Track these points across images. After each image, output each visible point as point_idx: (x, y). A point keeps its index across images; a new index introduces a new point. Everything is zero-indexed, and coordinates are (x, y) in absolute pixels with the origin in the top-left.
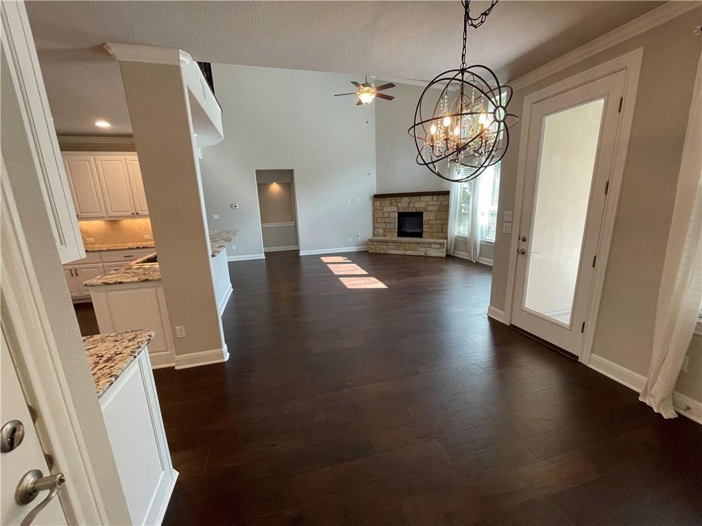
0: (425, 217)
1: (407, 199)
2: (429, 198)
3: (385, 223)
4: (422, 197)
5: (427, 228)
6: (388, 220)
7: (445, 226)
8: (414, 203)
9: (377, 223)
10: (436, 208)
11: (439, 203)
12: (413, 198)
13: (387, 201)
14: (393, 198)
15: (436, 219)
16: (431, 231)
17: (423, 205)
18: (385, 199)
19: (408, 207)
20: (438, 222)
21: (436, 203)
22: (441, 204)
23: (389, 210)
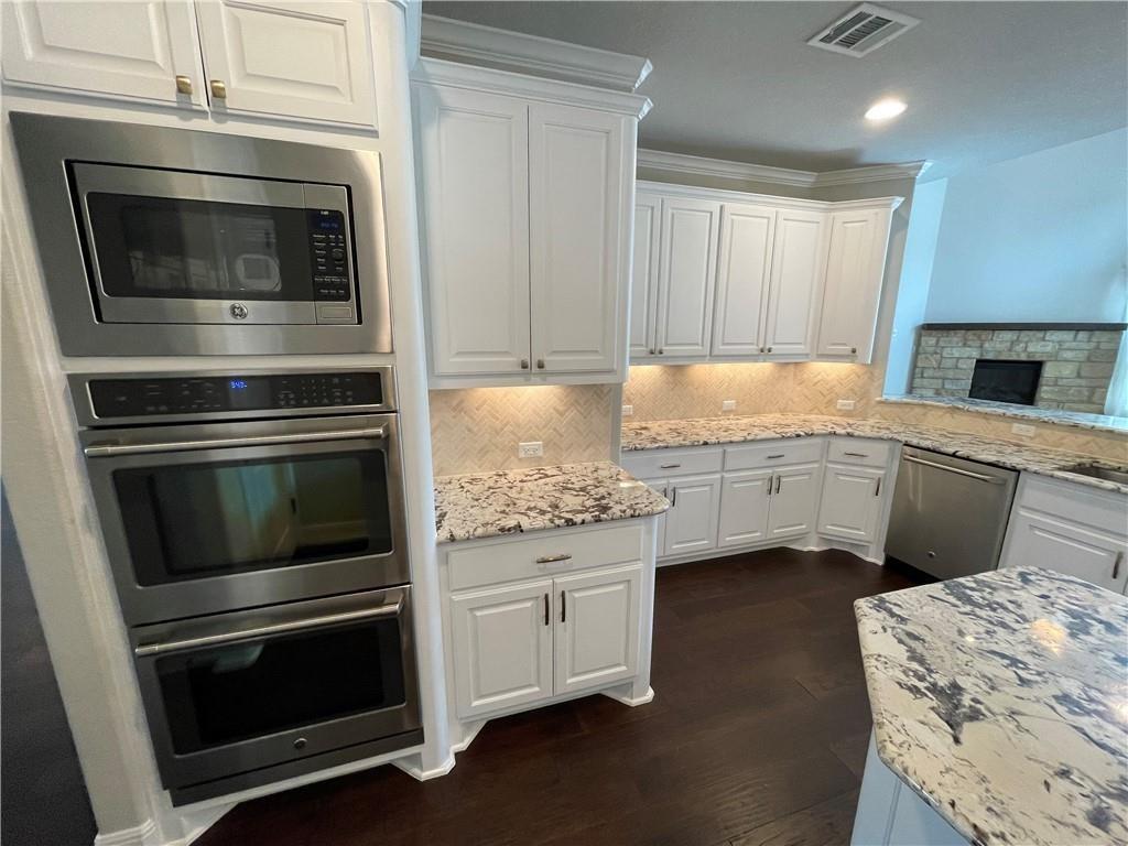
0: (1049, 372)
1: (1008, 336)
2: (1067, 336)
3: (944, 379)
4: (1049, 333)
5: (1052, 392)
6: (951, 374)
7: (1099, 391)
8: (1027, 343)
9: (922, 377)
10: (1082, 356)
11: (1093, 345)
12: (1024, 333)
13: (957, 337)
14: (970, 333)
15: (1079, 376)
16: (1063, 398)
17: (1049, 349)
18: (952, 333)
19: (1010, 350)
20: (1083, 382)
21: (1085, 346)
22: (1098, 348)
23: (957, 355)
